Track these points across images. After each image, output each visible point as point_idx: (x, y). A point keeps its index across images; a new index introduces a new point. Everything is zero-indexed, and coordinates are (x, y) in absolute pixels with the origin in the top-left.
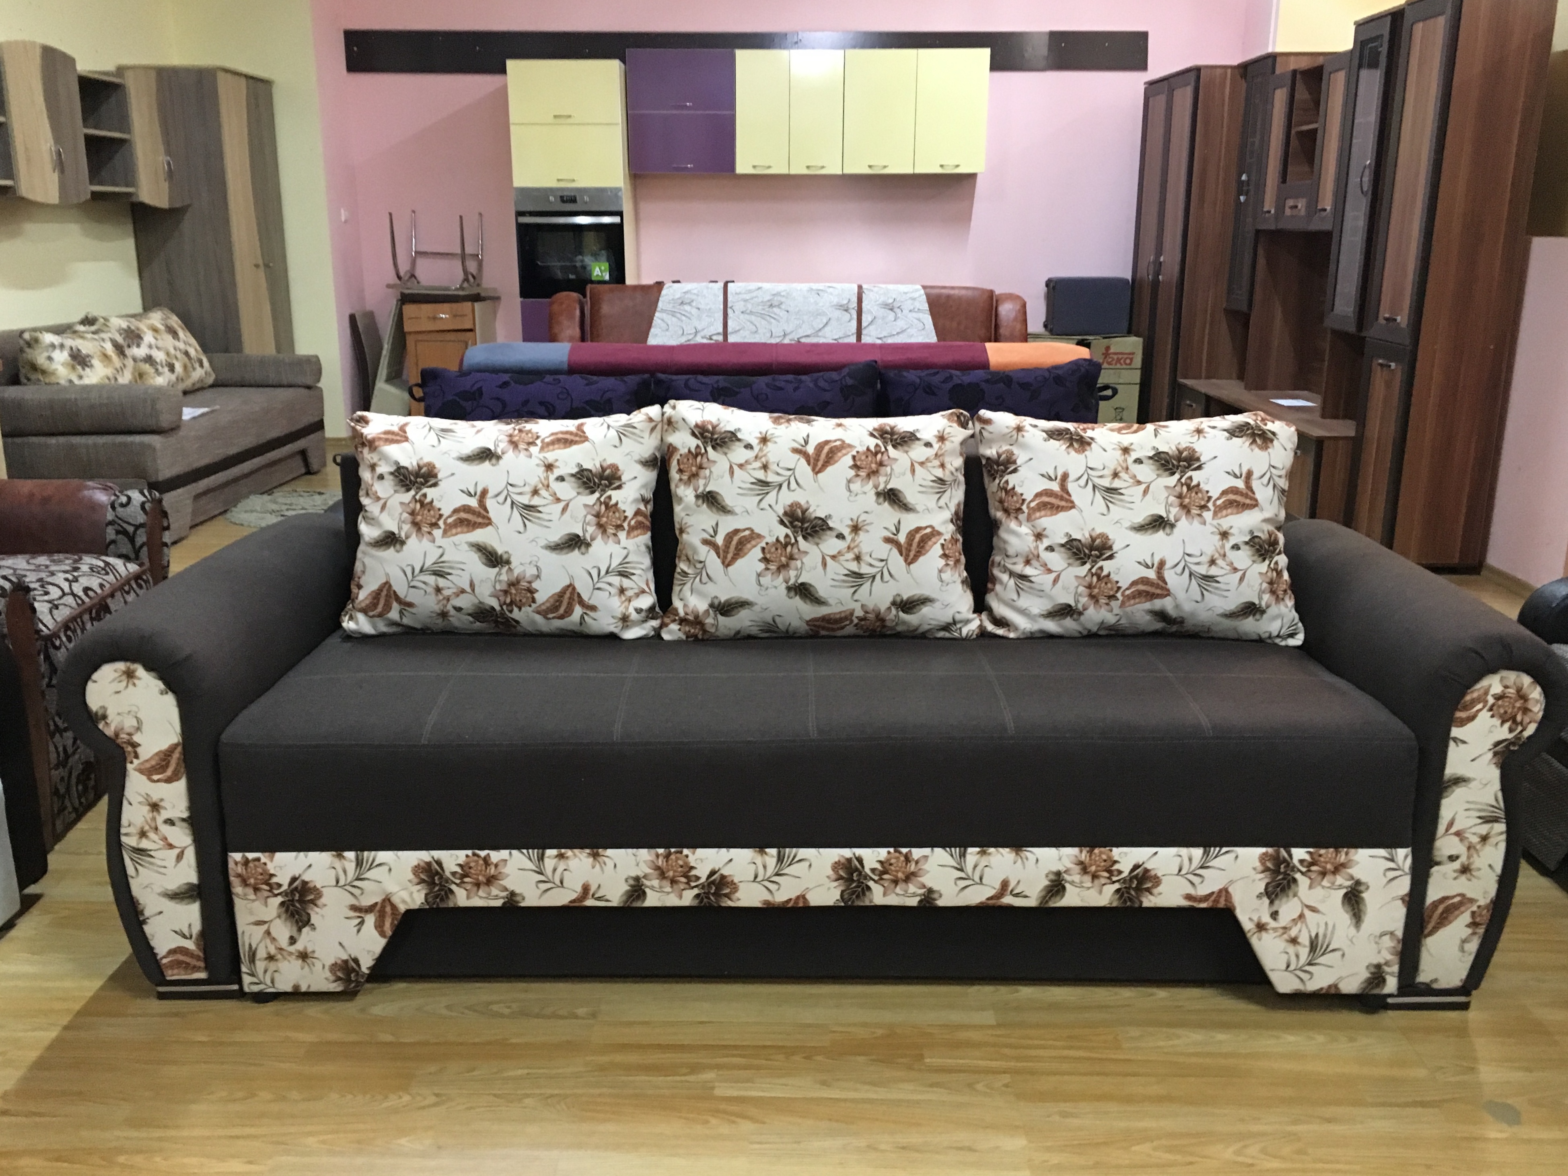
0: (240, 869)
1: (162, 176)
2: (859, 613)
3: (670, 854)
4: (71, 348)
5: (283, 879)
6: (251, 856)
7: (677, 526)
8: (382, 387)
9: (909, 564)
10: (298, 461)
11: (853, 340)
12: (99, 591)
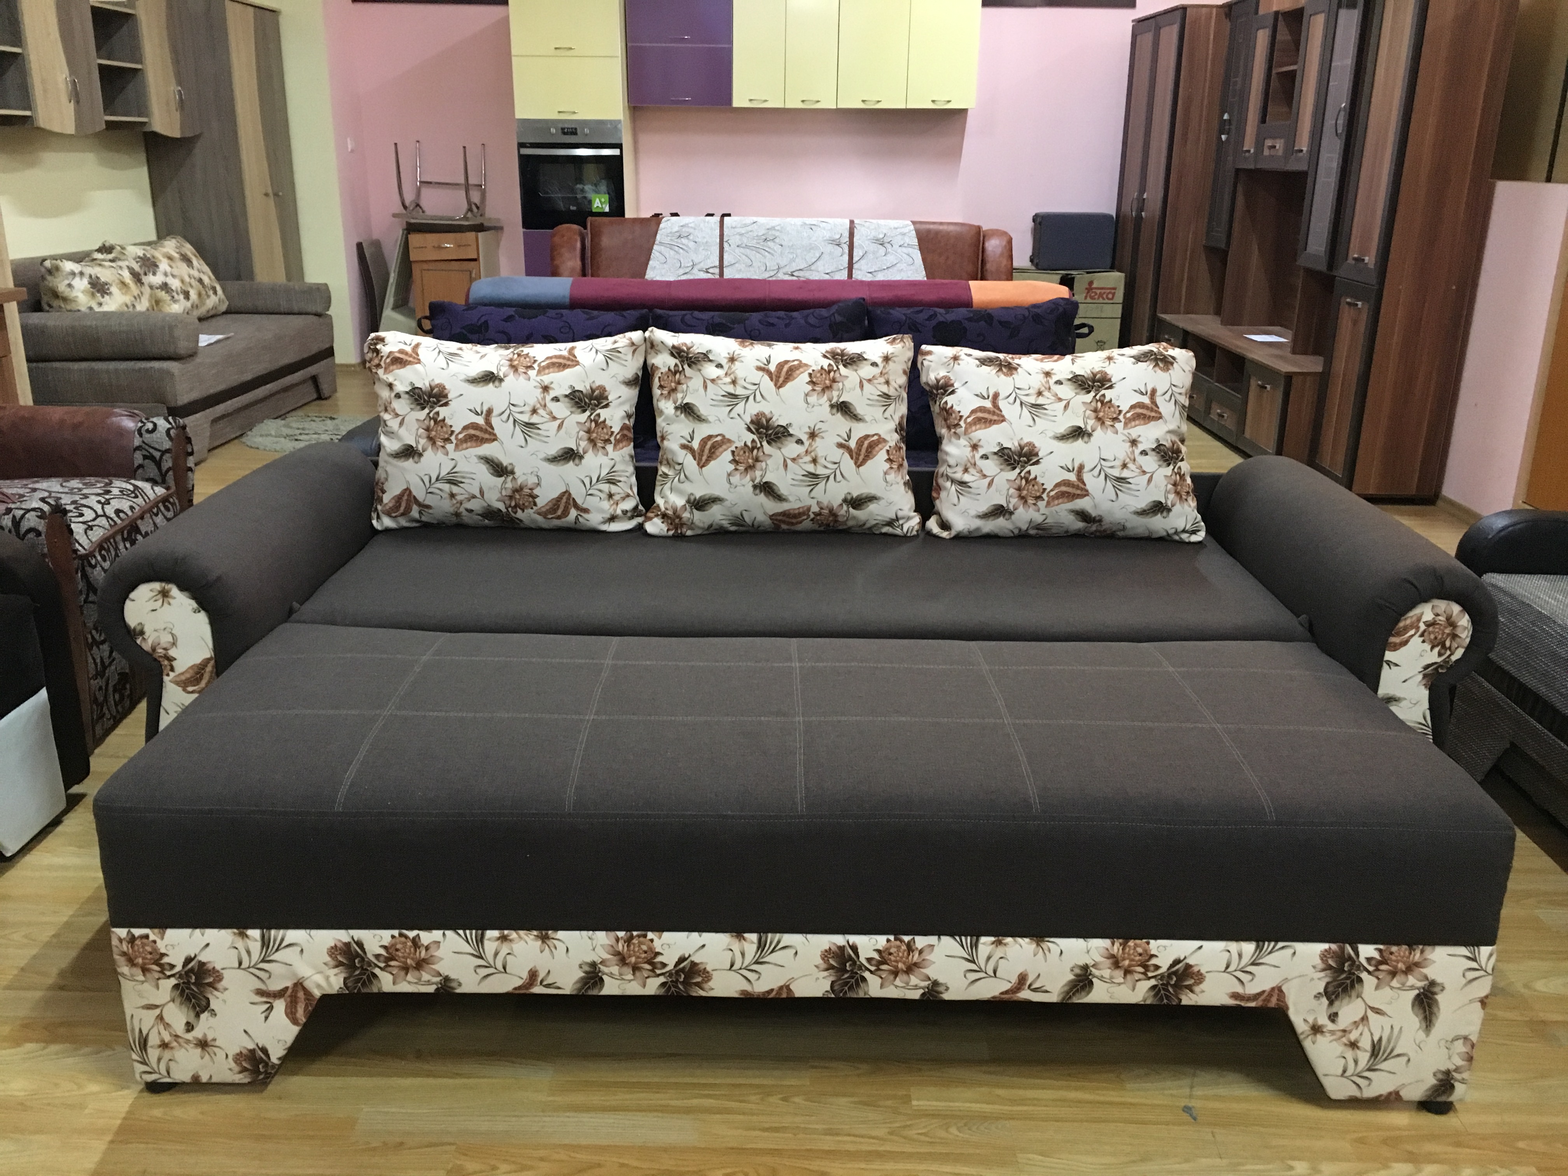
0: (125, 947)
1: (173, 106)
2: (815, 508)
3: (632, 937)
4: (91, 276)
5: (176, 959)
6: (137, 932)
7: (659, 434)
8: (388, 313)
9: (858, 467)
10: (309, 388)
11: (843, 276)
12: (130, 513)
